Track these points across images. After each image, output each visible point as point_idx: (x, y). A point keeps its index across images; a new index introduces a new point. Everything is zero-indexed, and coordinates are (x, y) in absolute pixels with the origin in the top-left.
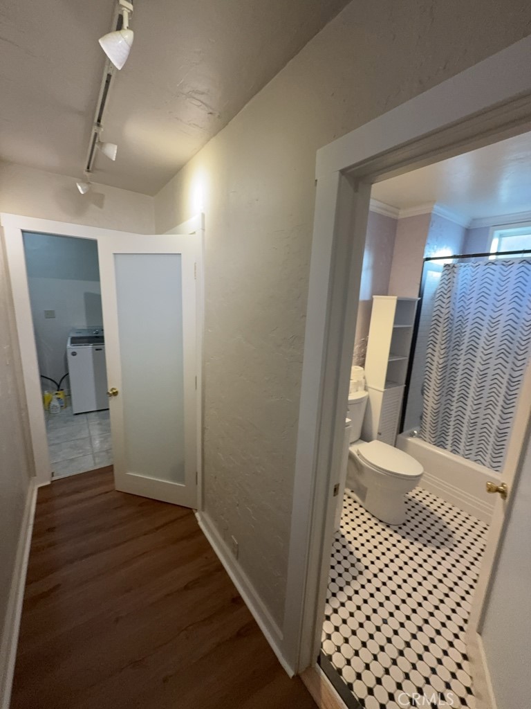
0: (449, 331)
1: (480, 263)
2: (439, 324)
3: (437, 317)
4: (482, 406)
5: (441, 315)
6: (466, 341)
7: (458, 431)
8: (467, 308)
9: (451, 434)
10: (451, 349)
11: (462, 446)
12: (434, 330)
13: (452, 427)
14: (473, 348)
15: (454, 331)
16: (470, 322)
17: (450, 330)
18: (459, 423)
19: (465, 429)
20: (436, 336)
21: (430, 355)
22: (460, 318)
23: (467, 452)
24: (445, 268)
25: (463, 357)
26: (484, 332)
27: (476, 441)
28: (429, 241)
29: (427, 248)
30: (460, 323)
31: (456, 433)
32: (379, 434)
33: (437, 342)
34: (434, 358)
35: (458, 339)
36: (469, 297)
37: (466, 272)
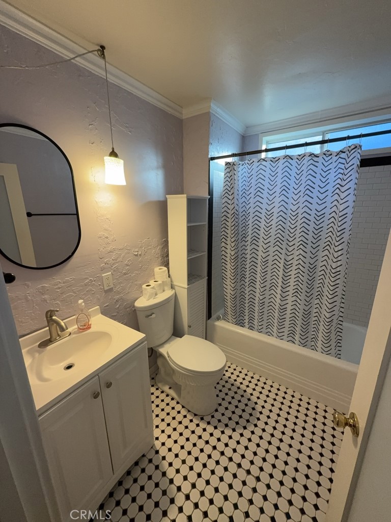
0: (236, 226)
1: (254, 160)
2: (227, 219)
3: (225, 213)
4: (267, 288)
5: (228, 211)
6: (250, 233)
7: (252, 311)
8: (248, 203)
9: (247, 314)
10: (239, 241)
11: (256, 322)
12: (224, 225)
13: (247, 308)
14: (256, 239)
15: (240, 225)
16: (252, 215)
17: (237, 224)
18: (252, 304)
19: (256, 309)
20: (226, 230)
21: (223, 248)
22: (244, 213)
23: (260, 327)
24: (227, 166)
25: (249, 248)
26: (263, 224)
27: (265, 317)
28: (211, 141)
29: (211, 148)
30: (244, 217)
31: (251, 312)
32: (189, 327)
33: (228, 236)
34: (227, 251)
35: (244, 232)
36: (248, 193)
37: (244, 170)
